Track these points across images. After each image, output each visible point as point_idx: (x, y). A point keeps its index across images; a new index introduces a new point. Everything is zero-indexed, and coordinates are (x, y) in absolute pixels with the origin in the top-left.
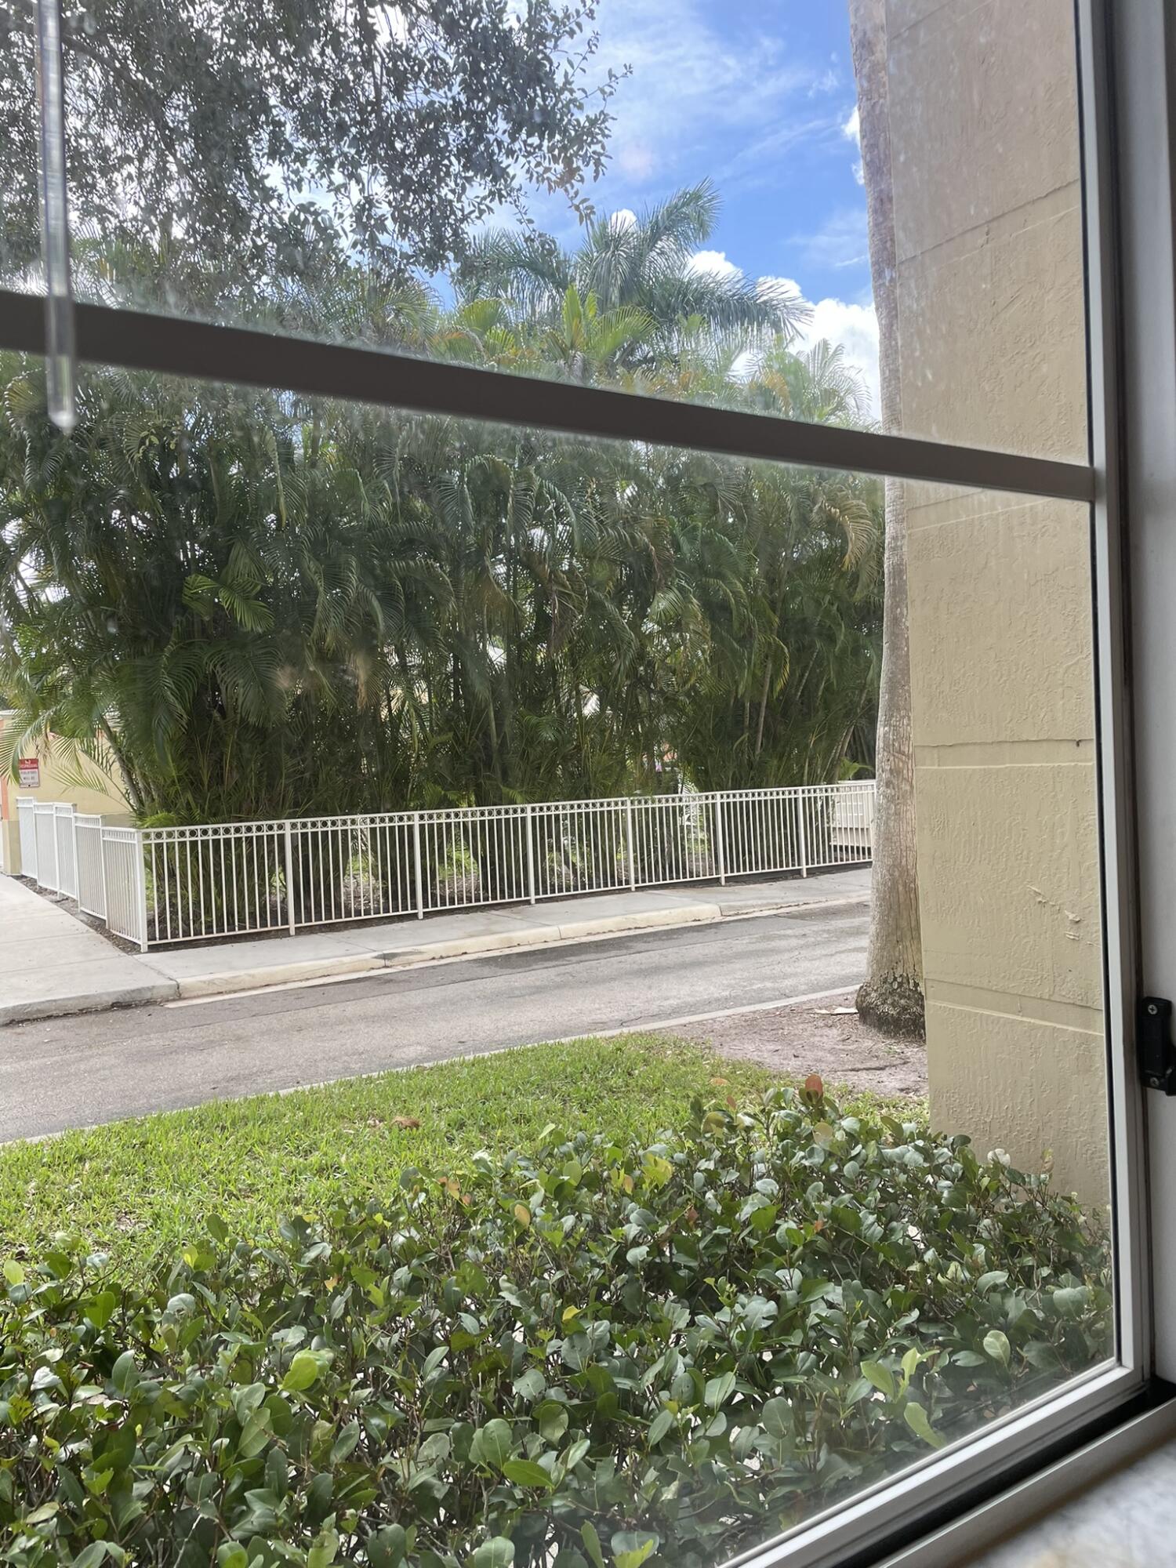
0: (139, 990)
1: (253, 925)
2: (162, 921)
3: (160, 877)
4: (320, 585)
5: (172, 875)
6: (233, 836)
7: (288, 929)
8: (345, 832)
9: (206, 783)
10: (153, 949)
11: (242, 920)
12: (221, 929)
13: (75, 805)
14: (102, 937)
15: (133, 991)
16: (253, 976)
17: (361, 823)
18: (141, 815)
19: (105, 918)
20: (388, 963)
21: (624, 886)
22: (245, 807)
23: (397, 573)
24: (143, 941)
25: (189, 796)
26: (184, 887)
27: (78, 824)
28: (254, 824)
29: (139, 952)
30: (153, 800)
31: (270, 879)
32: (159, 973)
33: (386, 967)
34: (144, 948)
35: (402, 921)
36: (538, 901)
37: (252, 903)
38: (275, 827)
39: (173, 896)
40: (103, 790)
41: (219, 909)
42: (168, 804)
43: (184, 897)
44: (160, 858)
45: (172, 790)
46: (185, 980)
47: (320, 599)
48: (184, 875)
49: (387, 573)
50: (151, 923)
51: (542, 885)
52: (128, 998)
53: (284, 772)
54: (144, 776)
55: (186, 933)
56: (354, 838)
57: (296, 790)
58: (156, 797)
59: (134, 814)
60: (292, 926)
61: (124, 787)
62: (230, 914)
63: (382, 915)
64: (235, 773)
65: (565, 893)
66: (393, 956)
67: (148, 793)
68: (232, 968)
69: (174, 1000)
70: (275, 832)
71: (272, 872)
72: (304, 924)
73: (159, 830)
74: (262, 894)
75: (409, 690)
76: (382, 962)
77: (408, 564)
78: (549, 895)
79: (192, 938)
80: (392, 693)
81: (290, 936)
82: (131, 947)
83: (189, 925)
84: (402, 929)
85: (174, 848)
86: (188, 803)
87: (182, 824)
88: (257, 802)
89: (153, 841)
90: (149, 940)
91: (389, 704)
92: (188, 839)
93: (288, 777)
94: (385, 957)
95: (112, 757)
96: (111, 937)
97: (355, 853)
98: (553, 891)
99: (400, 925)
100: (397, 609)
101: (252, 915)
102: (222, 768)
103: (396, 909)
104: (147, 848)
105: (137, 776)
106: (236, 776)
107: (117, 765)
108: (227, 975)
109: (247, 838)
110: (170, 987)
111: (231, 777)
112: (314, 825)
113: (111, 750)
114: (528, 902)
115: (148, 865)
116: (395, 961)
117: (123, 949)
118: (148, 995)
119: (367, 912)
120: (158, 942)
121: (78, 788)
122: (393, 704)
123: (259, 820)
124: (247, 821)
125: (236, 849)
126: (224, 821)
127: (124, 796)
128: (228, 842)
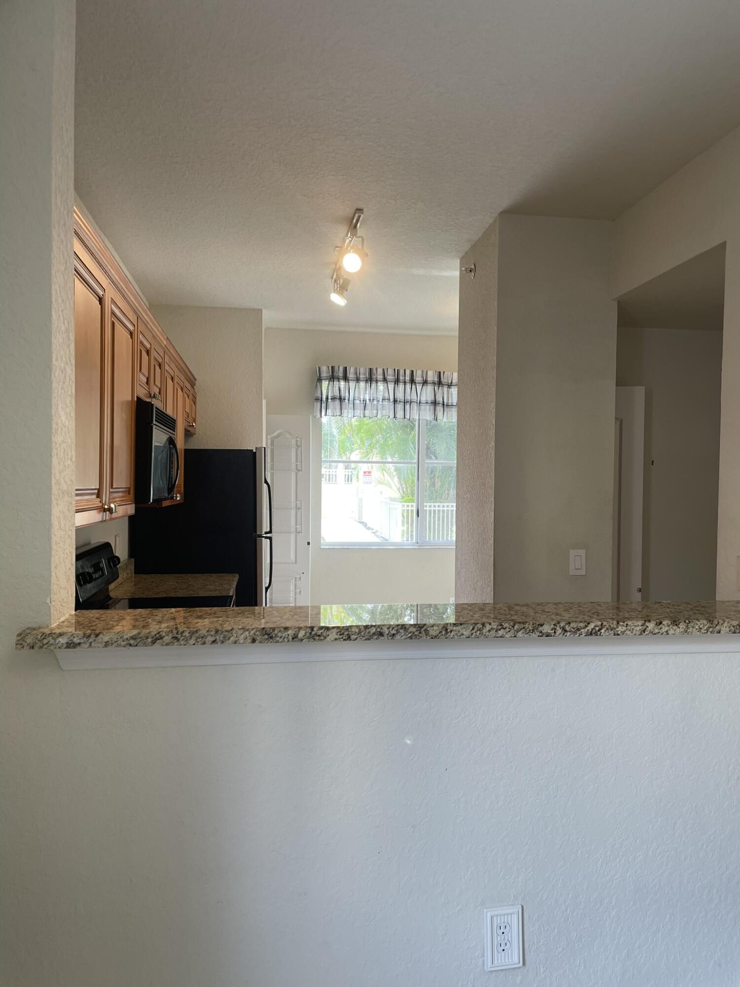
18: (403, 498)
30: (408, 493)
61: (398, 487)
89: (406, 508)
104: (403, 511)
115: (403, 517)
121: (383, 485)
123: (448, 503)
124: (443, 502)
125: (438, 514)
126: (434, 502)
127: (398, 489)
128: (434, 511)
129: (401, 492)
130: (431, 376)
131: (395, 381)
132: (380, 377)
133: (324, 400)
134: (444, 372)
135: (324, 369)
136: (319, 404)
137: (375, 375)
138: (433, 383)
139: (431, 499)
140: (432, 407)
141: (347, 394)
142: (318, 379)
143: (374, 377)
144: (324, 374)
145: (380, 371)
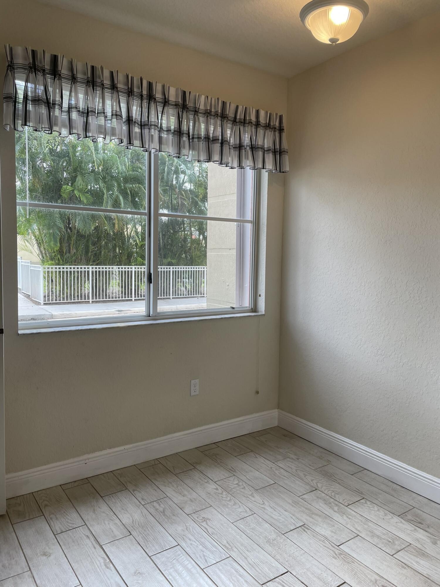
0: (40, 315)
1: (78, 299)
2: (49, 296)
3: (48, 282)
4: (105, 191)
5: (52, 281)
6: (72, 270)
7: (89, 301)
8: (109, 271)
9: (65, 252)
10: (45, 304)
11: (74, 297)
12: (67, 300)
13: (21, 257)
14: (29, 300)
15: (38, 315)
16: (76, 313)
17: (115, 269)
18: (43, 262)
19: (30, 294)
20: (120, 313)
21: (202, 295)
22: (77, 260)
23: (129, 189)
24: (42, 302)
25: (59, 256)
26: (56, 285)
27: (22, 264)
28: (79, 267)
29: (41, 305)
30: (47, 257)
31: (84, 285)
32: (47, 311)
33: (119, 314)
34: (42, 304)
35: (127, 301)
36: (173, 298)
37: (78, 292)
38: (86, 268)
39: (52, 288)
40: (31, 253)
41: (67, 293)
42: (52, 259)
43: (56, 289)
44: (48, 276)
45: (54, 254)
46: (54, 313)
47: (105, 196)
48: (56, 281)
49: (125, 188)
50: (45, 297)
51: (175, 293)
52: (36, 317)
53: (90, 250)
54: (44, 249)
55: (56, 300)
56: (113, 274)
57: (94, 257)
58: (48, 256)
59: (41, 261)
60: (91, 300)
61: (38, 252)
62: (71, 295)
63: (120, 299)
64: (74, 249)
65: (182, 296)
66: (122, 311)
67: (46, 254)
68: (70, 311)
69: (50, 319)
70: (86, 270)
71: (85, 283)
72: (94, 300)
73: (49, 266)
74: (81, 290)
75: (134, 226)
76: (118, 312)
77: (133, 186)
78: (177, 297)
79: (58, 302)
80: (128, 226)
81: (90, 303)
82: (38, 303)
83: (57, 298)
84: (127, 304)
85: (53, 273)
86: (59, 259)
87: (56, 265)
88: (81, 260)
89: (47, 270)
90: (44, 301)
91: (127, 230)
92: (58, 270)
93: (92, 252)
94: (119, 311)
95: (35, 242)
96: (32, 300)
97: (113, 279)
98: (178, 295)
99: (126, 302)
100: (128, 200)
101: (78, 296)
102: (70, 248)
103: (125, 297)
104: (44, 272)
105: (42, 249)
106: (75, 251)
107: (36, 245)
108: (68, 313)
109: (77, 271)
110: (50, 315)
111: (73, 251)
112: (99, 268)
113: (34, 240)
114: (170, 298)
115: (44, 278)
116: (122, 312)
117: (36, 304)
118: (43, 317)
119: (116, 298)
120: (47, 302)
121: (23, 251)
122: (128, 230)
123: (81, 265)
124: (77, 265)
125: (73, 274)
126: (70, 265)
127: (38, 255)
128: (71, 272)
129: (40, 257)
130: (173, 95)
131: (129, 92)
132: (107, 82)
133: (21, 100)
134: (190, 92)
135: (19, 51)
136: (11, 105)
137: (100, 78)
138: (176, 105)
139: (67, 263)
140: (176, 138)
141: (58, 98)
142: (9, 66)
143: (99, 80)
144: (19, 60)
145: (107, 73)
